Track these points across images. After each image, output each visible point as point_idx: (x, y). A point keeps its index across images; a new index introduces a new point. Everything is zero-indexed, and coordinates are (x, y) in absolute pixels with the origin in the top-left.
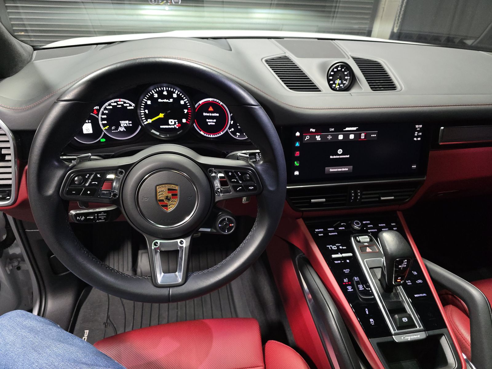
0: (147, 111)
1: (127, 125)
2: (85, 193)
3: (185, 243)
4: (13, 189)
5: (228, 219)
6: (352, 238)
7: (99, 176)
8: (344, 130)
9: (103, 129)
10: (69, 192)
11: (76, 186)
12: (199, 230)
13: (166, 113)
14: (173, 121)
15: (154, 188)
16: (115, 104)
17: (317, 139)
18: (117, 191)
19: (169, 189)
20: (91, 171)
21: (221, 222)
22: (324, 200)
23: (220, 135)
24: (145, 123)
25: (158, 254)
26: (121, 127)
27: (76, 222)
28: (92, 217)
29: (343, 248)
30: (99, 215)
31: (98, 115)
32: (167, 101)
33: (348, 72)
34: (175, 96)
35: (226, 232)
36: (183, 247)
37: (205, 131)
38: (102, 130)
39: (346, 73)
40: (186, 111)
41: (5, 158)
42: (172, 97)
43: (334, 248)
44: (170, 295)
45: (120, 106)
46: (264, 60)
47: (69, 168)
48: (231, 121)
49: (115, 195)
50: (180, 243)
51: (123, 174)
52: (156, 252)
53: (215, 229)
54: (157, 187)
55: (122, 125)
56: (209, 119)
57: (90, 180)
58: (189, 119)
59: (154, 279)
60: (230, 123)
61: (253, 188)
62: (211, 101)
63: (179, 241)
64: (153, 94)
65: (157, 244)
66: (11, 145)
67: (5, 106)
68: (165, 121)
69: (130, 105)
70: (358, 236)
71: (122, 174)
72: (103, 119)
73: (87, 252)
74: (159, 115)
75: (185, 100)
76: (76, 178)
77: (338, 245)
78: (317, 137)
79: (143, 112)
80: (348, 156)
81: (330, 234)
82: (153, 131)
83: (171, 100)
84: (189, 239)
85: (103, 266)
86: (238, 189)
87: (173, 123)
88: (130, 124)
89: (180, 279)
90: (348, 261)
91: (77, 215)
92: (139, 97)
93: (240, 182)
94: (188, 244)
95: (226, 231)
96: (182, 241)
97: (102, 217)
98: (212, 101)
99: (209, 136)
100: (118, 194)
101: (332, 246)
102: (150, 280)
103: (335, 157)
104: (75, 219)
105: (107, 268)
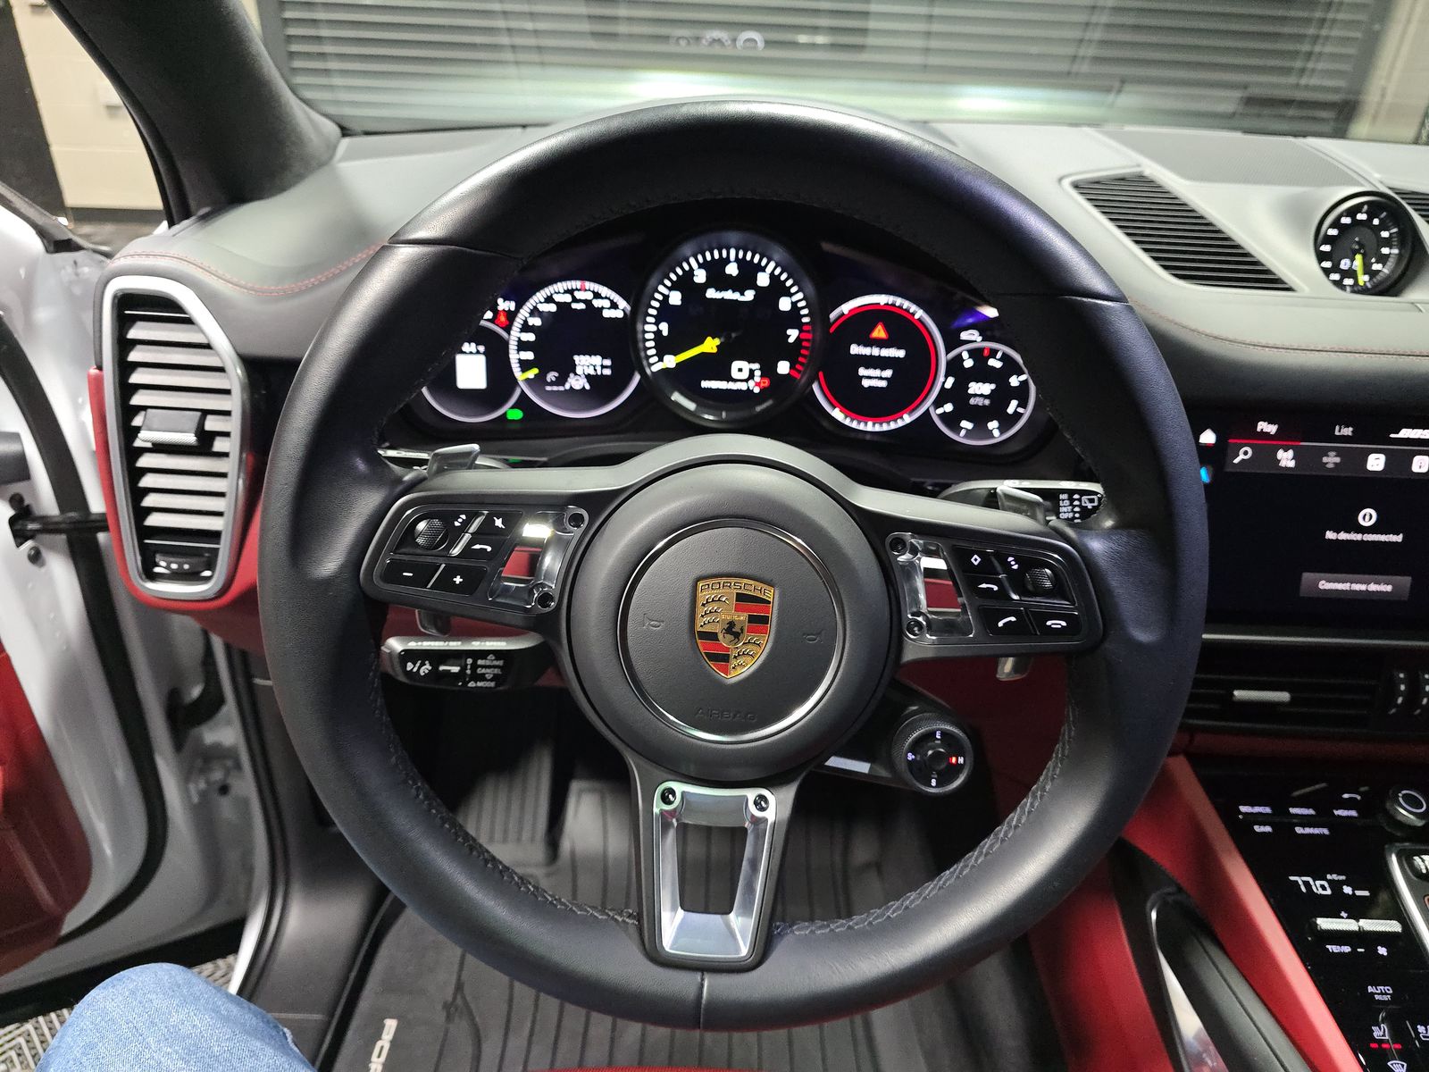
0: (664, 327)
1: (595, 370)
2: (445, 583)
3: (775, 806)
4: (225, 548)
5: (944, 733)
6: (1394, 858)
7: (499, 523)
8: (1392, 436)
9: (520, 376)
10: (392, 574)
11: (419, 551)
12: (827, 764)
13: (728, 337)
14: (745, 365)
15: (688, 588)
16: (568, 298)
17: (1283, 464)
18: (553, 586)
19: (740, 597)
20: (474, 503)
21: (916, 746)
22: (1284, 696)
23: (900, 423)
24: (655, 368)
25: (671, 834)
26: (576, 374)
27: (402, 678)
28: (455, 669)
29: (1358, 893)
30: (480, 662)
31: (508, 329)
32: (736, 296)
33: (1395, 230)
34: (763, 280)
35: (933, 788)
36: (766, 820)
37: (849, 409)
38: (515, 382)
39: (1385, 234)
40: (793, 334)
41: (211, 445)
42: (753, 285)
43: (1320, 888)
44: (704, 1001)
45: (581, 306)
46: (1066, 183)
47: (400, 488)
48: (946, 377)
49: (545, 599)
50: (756, 803)
51: (583, 526)
52: (666, 826)
53: (890, 765)
54: (700, 584)
55: (579, 370)
56: (867, 368)
57: (467, 537)
58: (802, 364)
59: (649, 929)
60: (944, 383)
61: (1064, 624)
62: (882, 304)
63: (751, 794)
64: (692, 269)
65: (670, 796)
66: (234, 403)
67: (235, 280)
68: (717, 366)
69: (614, 306)
70: (1420, 853)
71: (578, 526)
72: (522, 346)
73: (426, 797)
74: (701, 342)
75: (795, 298)
76: (422, 526)
77: (1335, 877)
78: (1281, 454)
79: (649, 328)
80: (1399, 538)
81: (1299, 830)
82: (676, 397)
83: (749, 295)
84: (789, 793)
85: (475, 853)
86: (1001, 624)
87: (745, 375)
88: (606, 367)
89: (745, 945)
90: (1382, 951)
91: (410, 655)
92: (647, 278)
93: (1015, 597)
94: (786, 812)
95: (934, 782)
96: (762, 797)
97: (489, 669)
98: (887, 304)
99: (862, 427)
100: (557, 600)
101: (1309, 879)
102: (633, 931)
103: (1343, 536)
104: (398, 669)
105: (486, 861)
